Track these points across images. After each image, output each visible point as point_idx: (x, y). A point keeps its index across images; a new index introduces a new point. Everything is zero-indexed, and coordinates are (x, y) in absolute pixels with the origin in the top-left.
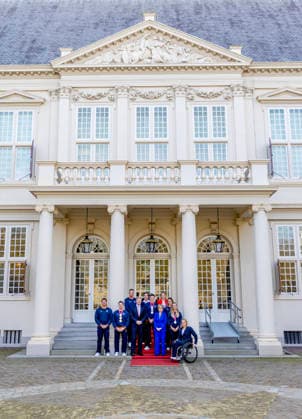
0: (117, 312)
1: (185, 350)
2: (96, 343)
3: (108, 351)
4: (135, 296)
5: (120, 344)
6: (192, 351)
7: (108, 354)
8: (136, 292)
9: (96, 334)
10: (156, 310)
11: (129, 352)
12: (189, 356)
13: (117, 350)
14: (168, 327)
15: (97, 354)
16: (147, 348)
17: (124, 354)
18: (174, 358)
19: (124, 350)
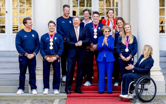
0: (47, 35)
1: (140, 86)
2: (17, 77)
3: (34, 87)
4: (71, 15)
5: (51, 78)
6: (150, 87)
7: (34, 92)
8: (72, 9)
9: (18, 65)
10: (101, 34)
11: (63, 88)
12: (144, 93)
13: (46, 85)
14: (117, 56)
15: (20, 92)
16: (87, 84)
17: (56, 92)
18: (125, 96)
19: (56, 87)
